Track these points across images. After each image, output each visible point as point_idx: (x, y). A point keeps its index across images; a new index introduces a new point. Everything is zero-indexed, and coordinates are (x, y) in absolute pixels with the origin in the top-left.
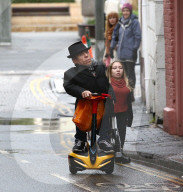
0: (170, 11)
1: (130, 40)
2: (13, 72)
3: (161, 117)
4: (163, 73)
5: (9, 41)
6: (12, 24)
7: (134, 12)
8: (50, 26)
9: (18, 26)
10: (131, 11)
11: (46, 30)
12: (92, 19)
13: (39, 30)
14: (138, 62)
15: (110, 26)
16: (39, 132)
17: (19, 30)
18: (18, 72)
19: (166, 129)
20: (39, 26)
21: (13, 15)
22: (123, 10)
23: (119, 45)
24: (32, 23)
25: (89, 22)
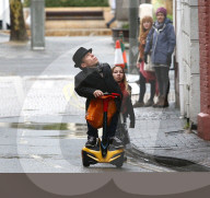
0: (205, 15)
1: (164, 45)
2: (46, 77)
3: (195, 123)
4: (198, 79)
5: (43, 45)
6: (46, 28)
7: (168, 16)
8: (84, 30)
9: (51, 30)
10: (165, 15)
11: (80, 34)
12: (126, 23)
13: (73, 34)
14: (172, 67)
15: (145, 30)
16: (72, 137)
17: (52, 34)
18: (52, 77)
19: (200, 135)
20: (74, 30)
21: (47, 20)
22: (157, 14)
23: (153, 50)
24: (66, 27)
25: (123, 27)
